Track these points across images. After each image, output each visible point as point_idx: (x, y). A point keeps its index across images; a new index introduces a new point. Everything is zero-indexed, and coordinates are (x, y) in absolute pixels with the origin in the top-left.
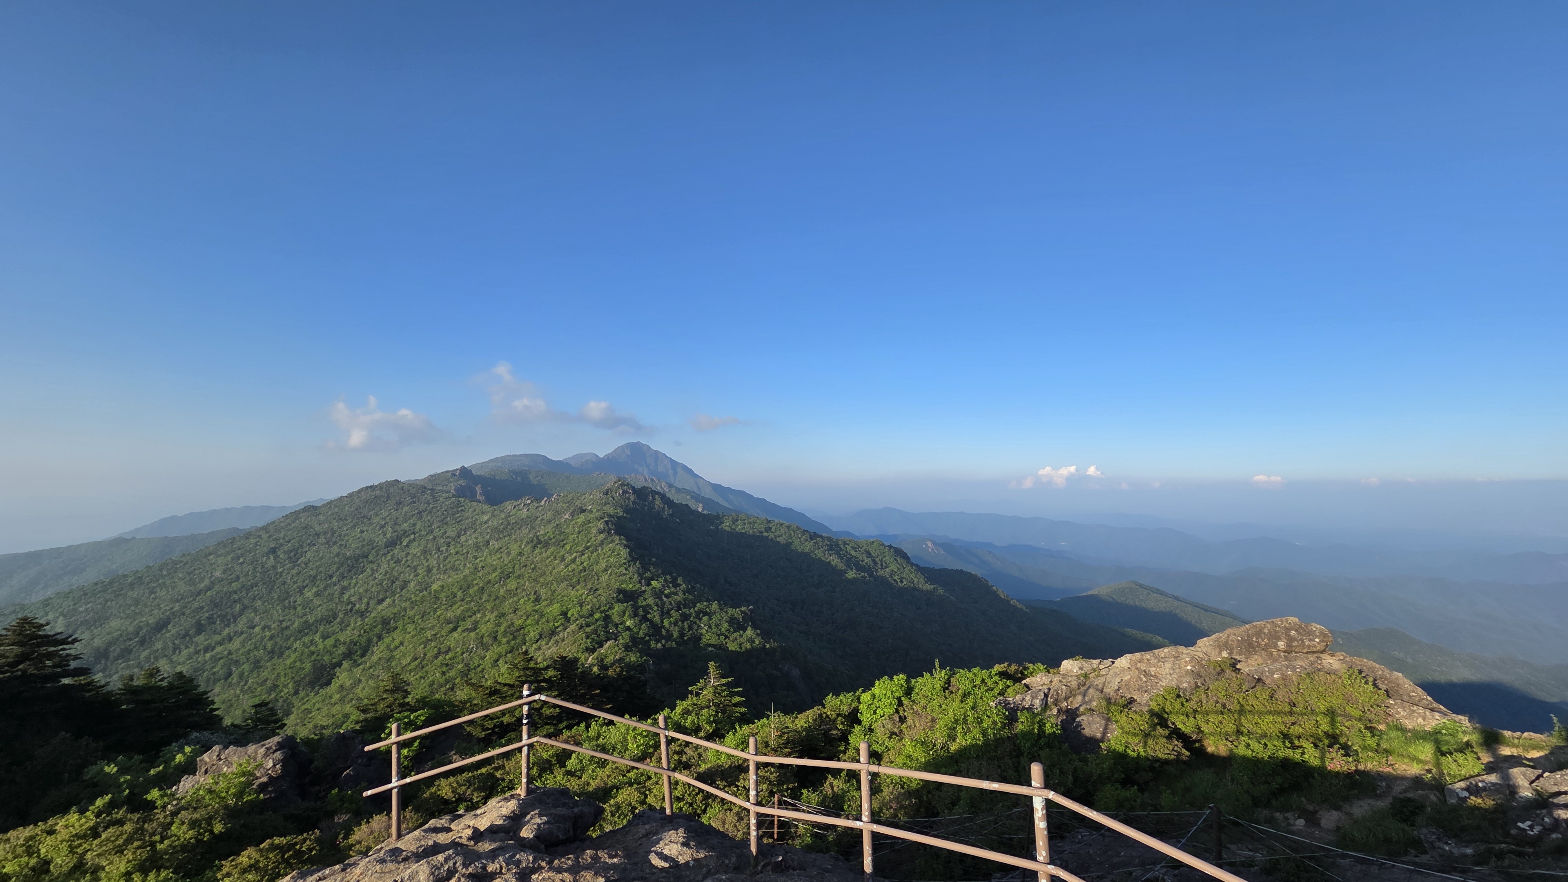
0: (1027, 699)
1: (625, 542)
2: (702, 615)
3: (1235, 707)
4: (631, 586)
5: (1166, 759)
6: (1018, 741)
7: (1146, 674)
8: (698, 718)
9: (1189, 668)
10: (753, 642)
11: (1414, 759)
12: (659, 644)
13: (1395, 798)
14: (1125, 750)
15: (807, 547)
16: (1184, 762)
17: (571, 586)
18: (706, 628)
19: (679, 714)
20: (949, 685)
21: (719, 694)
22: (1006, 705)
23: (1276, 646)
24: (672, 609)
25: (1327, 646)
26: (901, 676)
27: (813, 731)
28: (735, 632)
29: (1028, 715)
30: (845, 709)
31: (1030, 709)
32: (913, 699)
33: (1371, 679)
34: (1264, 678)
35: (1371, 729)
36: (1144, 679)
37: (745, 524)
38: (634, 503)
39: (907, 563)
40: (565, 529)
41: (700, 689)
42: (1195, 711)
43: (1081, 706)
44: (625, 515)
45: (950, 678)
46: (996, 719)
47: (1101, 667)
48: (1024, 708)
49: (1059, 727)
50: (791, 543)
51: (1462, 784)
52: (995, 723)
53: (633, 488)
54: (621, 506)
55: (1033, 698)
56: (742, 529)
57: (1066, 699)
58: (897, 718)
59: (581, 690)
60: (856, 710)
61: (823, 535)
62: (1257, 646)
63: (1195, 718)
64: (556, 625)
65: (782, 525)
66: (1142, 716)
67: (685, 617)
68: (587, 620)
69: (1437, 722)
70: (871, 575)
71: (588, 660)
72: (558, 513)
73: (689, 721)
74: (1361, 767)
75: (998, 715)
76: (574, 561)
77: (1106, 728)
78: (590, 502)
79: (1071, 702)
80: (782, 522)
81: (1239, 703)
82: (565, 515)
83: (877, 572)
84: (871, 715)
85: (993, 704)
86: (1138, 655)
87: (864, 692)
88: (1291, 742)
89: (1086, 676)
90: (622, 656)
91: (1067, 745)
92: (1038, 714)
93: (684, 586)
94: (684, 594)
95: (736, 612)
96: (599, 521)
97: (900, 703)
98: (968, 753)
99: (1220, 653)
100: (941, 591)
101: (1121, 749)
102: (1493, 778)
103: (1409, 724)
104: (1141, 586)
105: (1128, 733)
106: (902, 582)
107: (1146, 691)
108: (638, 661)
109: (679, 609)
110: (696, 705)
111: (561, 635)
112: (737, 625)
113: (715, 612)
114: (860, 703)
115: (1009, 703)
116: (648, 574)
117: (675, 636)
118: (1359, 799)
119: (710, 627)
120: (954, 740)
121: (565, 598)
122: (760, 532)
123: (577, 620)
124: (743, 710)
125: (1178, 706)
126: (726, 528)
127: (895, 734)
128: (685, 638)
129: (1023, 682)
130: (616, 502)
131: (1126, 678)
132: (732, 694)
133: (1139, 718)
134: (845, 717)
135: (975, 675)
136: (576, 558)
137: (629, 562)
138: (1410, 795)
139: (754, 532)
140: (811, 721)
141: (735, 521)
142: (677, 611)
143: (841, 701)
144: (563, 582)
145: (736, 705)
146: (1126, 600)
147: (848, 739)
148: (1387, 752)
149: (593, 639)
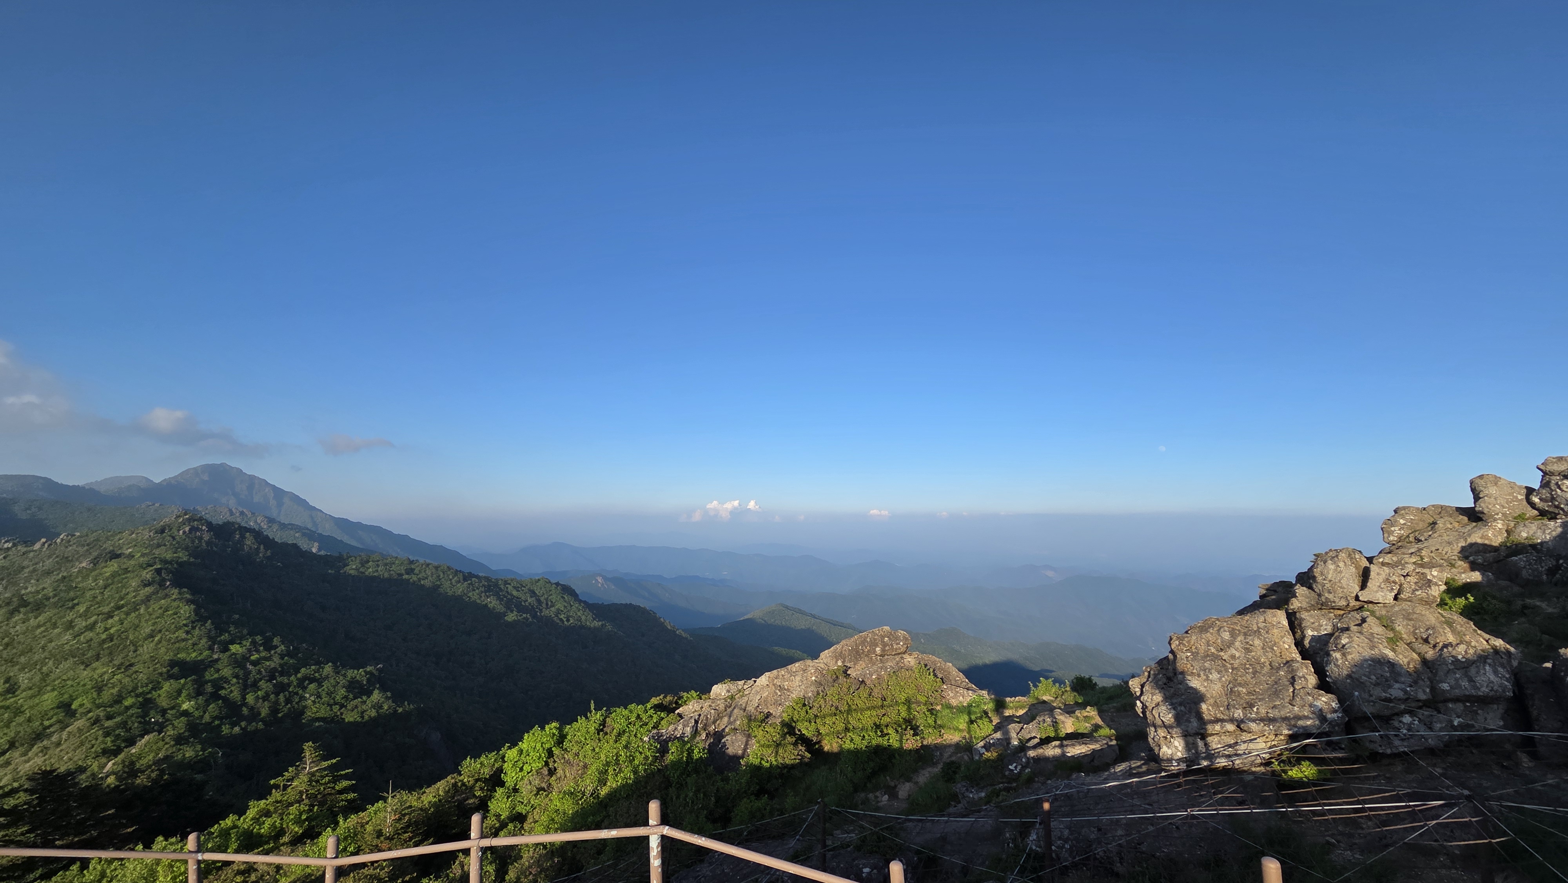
0: (679, 728)
1: (188, 596)
2: (307, 682)
3: (844, 708)
4: (194, 655)
5: (792, 764)
6: (668, 772)
7: (781, 688)
8: (282, 819)
9: (813, 678)
10: (381, 707)
11: (957, 729)
12: (237, 729)
13: (944, 763)
14: (760, 763)
15: (460, 588)
16: (806, 764)
17: (83, 663)
18: (312, 698)
19: (252, 819)
20: (604, 727)
21: (317, 781)
22: (659, 737)
23: (875, 651)
24: (261, 680)
25: (907, 647)
26: (554, 724)
27: (444, 805)
28: (355, 698)
29: (678, 744)
30: (486, 772)
31: (681, 739)
32: (564, 747)
33: (931, 670)
34: (866, 680)
35: (931, 711)
36: (779, 694)
37: (378, 566)
38: (208, 543)
39: (575, 600)
40: (79, 582)
41: (288, 781)
42: (816, 716)
43: (726, 726)
44: (192, 560)
45: (605, 718)
46: (648, 754)
47: (745, 687)
48: (676, 738)
49: (706, 751)
50: (439, 586)
51: (982, 744)
52: (646, 758)
53: (209, 525)
54: (186, 548)
55: (684, 726)
56: (374, 572)
57: (714, 722)
58: (545, 771)
59: (79, 814)
60: (500, 770)
61: (480, 574)
62: (862, 653)
63: (815, 722)
64: (47, 723)
65: (428, 565)
66: (775, 728)
67: (281, 688)
68: (109, 709)
69: (970, 698)
70: (534, 616)
71: (104, 767)
72: (67, 560)
73: (266, 826)
74: (925, 743)
75: (649, 749)
76: (91, 627)
77: (747, 744)
78: (129, 544)
79: (719, 724)
80: (428, 561)
81: (848, 703)
82: (81, 563)
83: (541, 611)
84: (516, 773)
85: (646, 739)
86: (775, 672)
87: (510, 748)
88: (882, 731)
89: (732, 698)
90: (169, 753)
91: (712, 767)
92: (688, 742)
93: (283, 647)
94: (282, 658)
95: (359, 674)
96: (144, 569)
97: (550, 754)
98: (618, 795)
99: (836, 662)
100: (609, 627)
101: (756, 762)
102: (998, 735)
103: (954, 703)
104: (787, 607)
105: (763, 746)
106: (568, 620)
107: (780, 704)
108: (197, 756)
109: (272, 677)
110: (280, 802)
111: (55, 738)
112: (358, 690)
113: (327, 677)
114: (504, 762)
115: (662, 736)
116: (225, 637)
117: (263, 715)
118: (923, 769)
119: (319, 696)
120: (605, 784)
121: (69, 683)
122: (398, 574)
123: (89, 711)
124: (351, 796)
125: (803, 713)
126: (352, 572)
127: (543, 789)
128: (280, 715)
129: (676, 712)
130: (178, 543)
131: (765, 695)
132: (336, 780)
133: (772, 730)
134: (486, 781)
135: (631, 712)
136: (95, 623)
137: (193, 622)
138: (953, 759)
139: (390, 575)
140: (441, 793)
141: (364, 563)
142: (270, 681)
143: (481, 763)
144: (66, 659)
145: (341, 792)
146: (775, 620)
147: (488, 806)
148: (940, 726)
149: (118, 736)
